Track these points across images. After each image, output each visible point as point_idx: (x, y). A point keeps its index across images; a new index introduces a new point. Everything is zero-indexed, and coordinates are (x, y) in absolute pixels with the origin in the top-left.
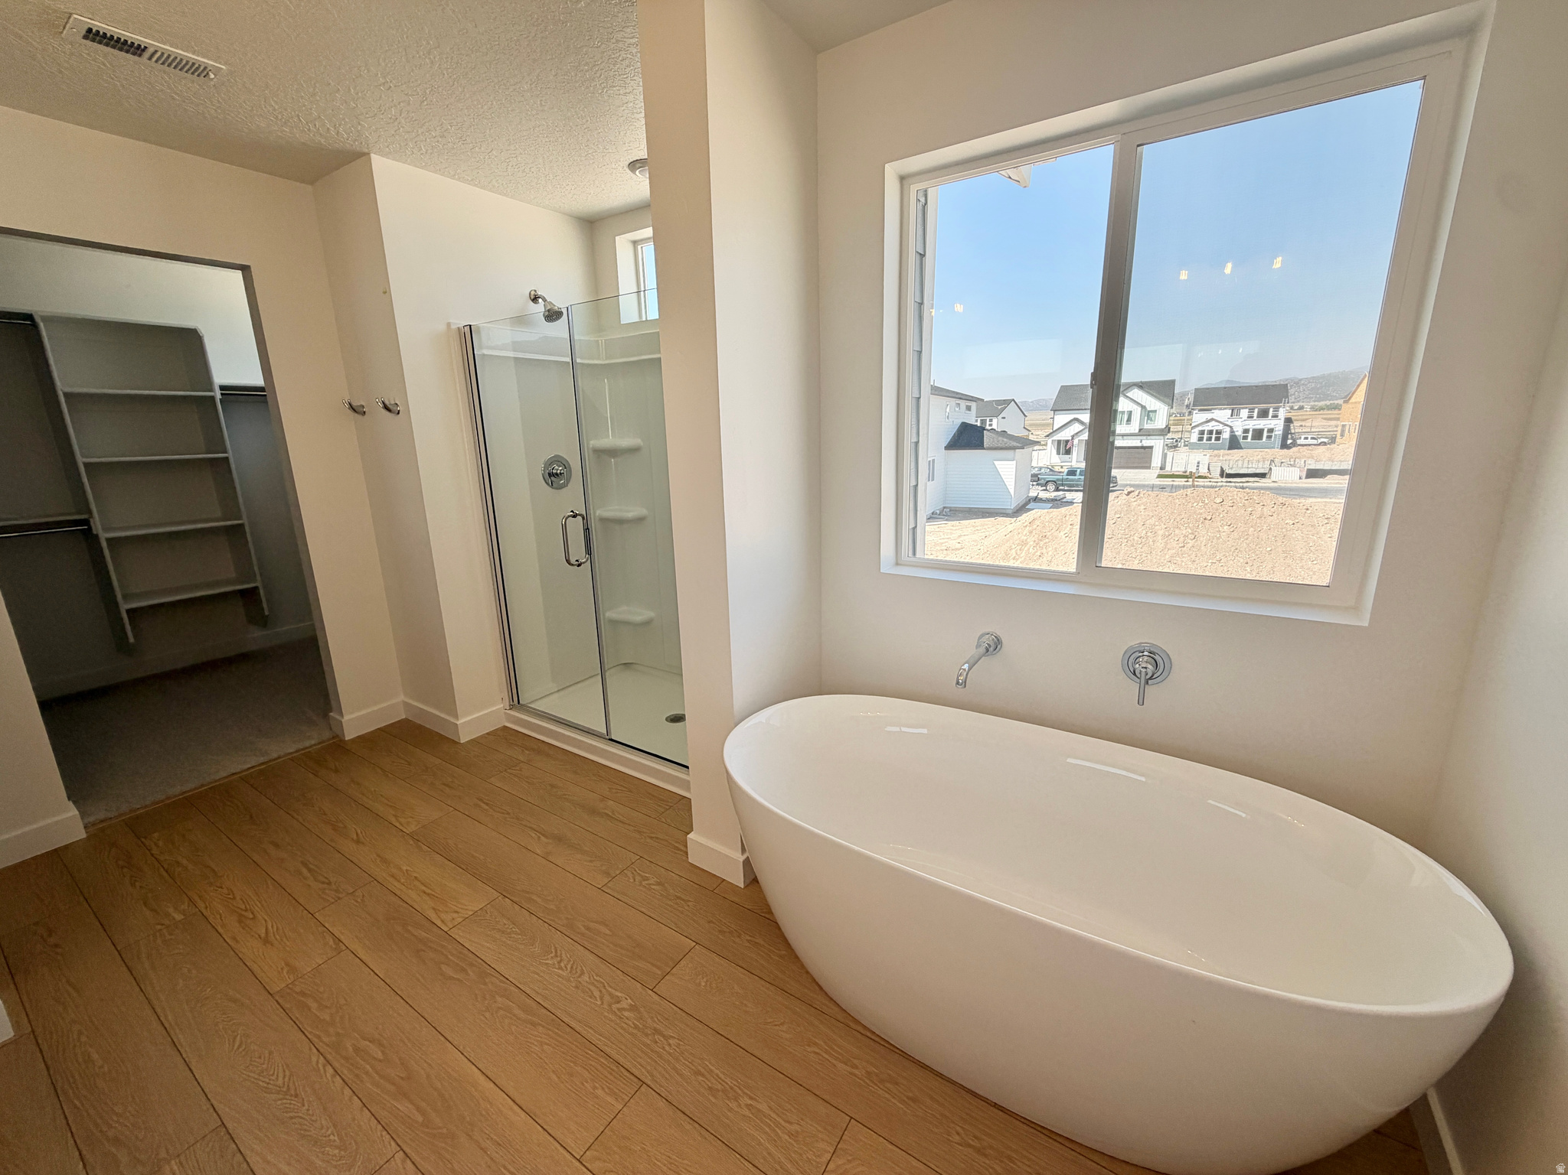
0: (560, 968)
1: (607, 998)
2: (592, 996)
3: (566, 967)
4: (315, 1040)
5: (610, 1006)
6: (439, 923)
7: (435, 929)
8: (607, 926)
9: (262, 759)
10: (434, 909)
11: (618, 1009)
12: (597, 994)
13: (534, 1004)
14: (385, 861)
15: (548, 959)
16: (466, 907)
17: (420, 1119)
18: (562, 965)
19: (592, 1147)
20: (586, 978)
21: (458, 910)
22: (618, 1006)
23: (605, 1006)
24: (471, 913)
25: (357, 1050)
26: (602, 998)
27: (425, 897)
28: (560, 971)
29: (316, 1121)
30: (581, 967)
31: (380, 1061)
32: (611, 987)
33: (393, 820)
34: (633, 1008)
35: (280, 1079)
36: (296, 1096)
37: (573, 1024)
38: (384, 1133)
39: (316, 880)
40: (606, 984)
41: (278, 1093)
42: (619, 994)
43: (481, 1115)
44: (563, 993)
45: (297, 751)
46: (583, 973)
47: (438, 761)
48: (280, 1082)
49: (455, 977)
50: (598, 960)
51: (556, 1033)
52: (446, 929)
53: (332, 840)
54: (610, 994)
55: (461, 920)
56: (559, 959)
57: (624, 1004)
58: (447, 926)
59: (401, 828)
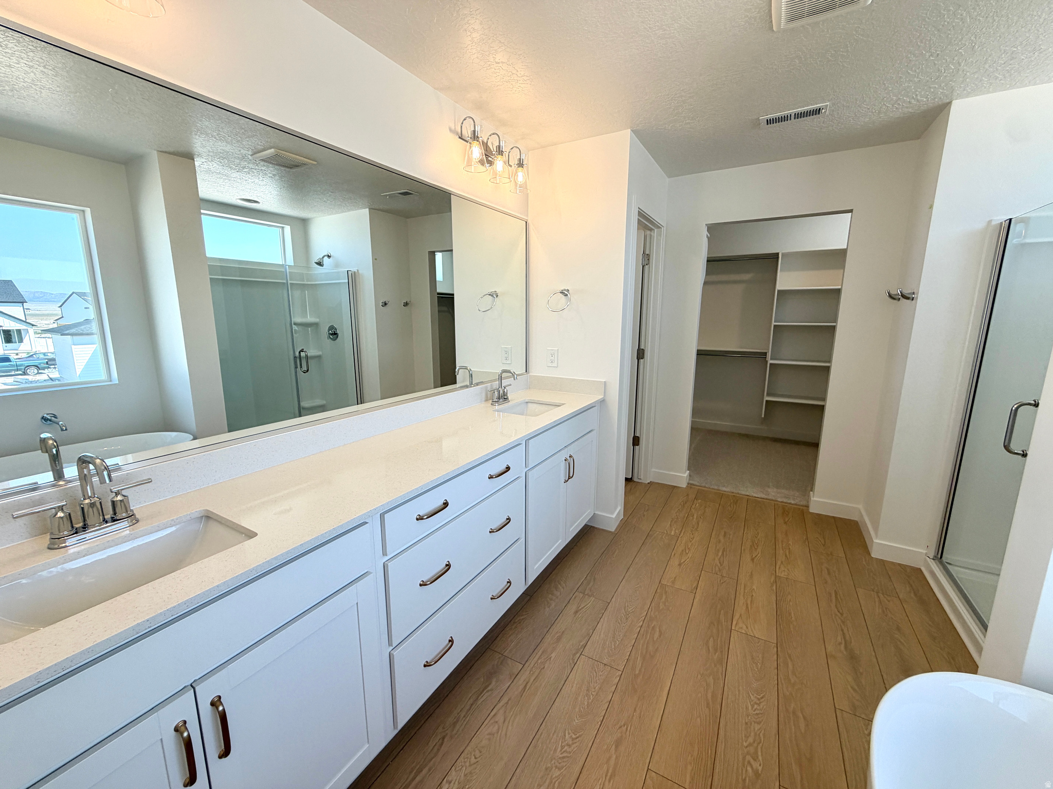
0: (753, 706)
1: (752, 749)
2: (747, 737)
3: (755, 710)
4: (650, 610)
5: (748, 753)
6: (734, 623)
7: (729, 623)
8: (807, 725)
9: (763, 496)
10: (741, 615)
11: (749, 762)
12: (751, 740)
13: (719, 700)
14: (751, 576)
15: (753, 695)
16: (753, 630)
17: (637, 672)
18: (756, 706)
19: (658, 775)
20: (757, 727)
21: (749, 628)
22: (752, 761)
23: (746, 750)
24: (752, 635)
25: (653, 628)
26: (750, 745)
27: (744, 608)
28: (750, 708)
29: (621, 632)
30: (762, 720)
31: (653, 640)
32: (762, 748)
33: (779, 563)
34: (757, 774)
35: (631, 609)
36: (627, 619)
37: (722, 732)
38: (626, 661)
39: (719, 560)
40: (761, 745)
41: (626, 612)
42: (760, 758)
43: (649, 701)
44: (737, 715)
45: (782, 502)
46: (759, 723)
47: (842, 555)
48: (629, 610)
49: (710, 648)
50: (774, 731)
51: (710, 723)
52: (733, 628)
53: (744, 550)
54: (756, 749)
55: (743, 632)
56: (758, 702)
57: (755, 765)
58: (735, 627)
59: (777, 570)
